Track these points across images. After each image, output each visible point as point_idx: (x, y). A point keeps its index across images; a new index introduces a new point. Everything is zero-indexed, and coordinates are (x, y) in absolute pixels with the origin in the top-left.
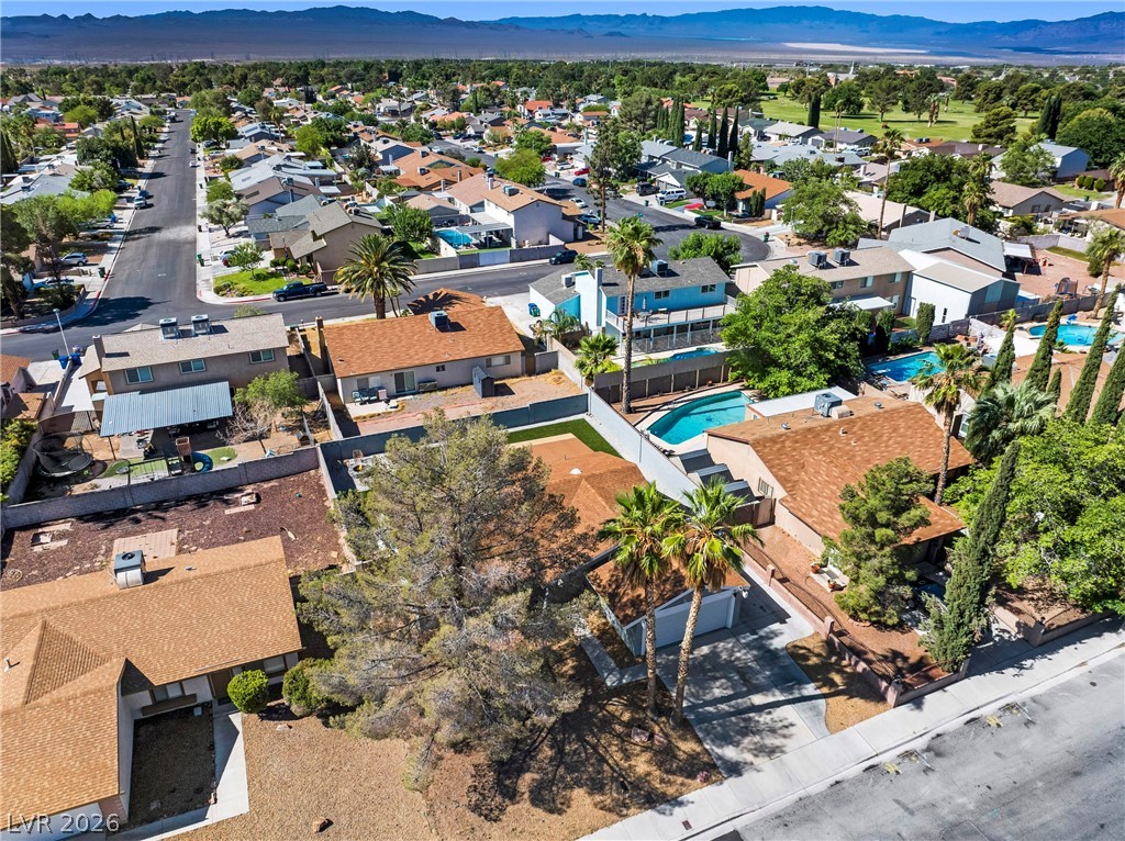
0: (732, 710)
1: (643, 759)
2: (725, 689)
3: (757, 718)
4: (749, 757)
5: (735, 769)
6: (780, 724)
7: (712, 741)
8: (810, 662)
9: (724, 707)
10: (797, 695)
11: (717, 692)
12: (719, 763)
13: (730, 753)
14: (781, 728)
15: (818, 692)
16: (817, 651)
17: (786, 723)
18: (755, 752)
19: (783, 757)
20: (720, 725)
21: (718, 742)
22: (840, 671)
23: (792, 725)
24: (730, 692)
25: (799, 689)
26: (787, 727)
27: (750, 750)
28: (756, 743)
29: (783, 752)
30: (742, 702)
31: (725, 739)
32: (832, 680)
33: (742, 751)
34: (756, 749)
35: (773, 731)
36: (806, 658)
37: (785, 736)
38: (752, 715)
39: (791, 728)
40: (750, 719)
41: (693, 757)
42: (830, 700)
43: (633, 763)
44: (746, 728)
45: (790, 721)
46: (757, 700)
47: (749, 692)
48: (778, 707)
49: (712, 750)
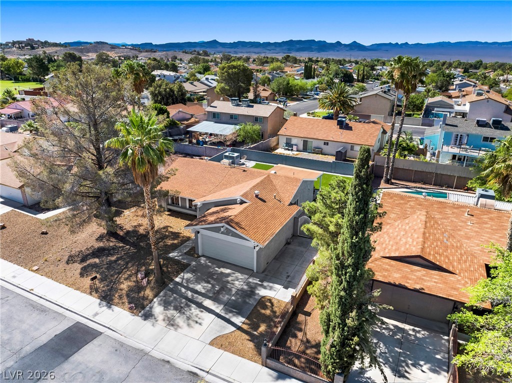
1: (129, 284)
2: (203, 288)
3: (192, 308)
4: (161, 318)
5: (148, 316)
6: (197, 319)
8: (263, 311)
9: (189, 294)
10: (227, 316)
11: (199, 287)
12: (147, 309)
14: (193, 321)
15: (240, 324)
16: (276, 309)
17: (199, 321)
18: (166, 318)
20: (175, 298)
22: (269, 327)
23: (200, 324)
24: (203, 291)
25: (234, 315)
26: (197, 322)
29: (176, 329)
30: (200, 299)
31: (166, 304)
32: (259, 327)
34: (168, 318)
35: (188, 318)
36: (265, 307)
37: (189, 325)
38: (193, 305)
39: (198, 325)
41: (143, 298)
42: (239, 332)
45: (202, 321)
46: (208, 303)
47: (210, 298)
48: (209, 313)
49: (155, 302)
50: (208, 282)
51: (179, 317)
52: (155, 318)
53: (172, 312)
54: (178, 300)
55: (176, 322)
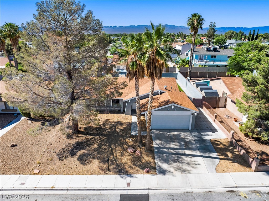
0: (175, 153)
1: (127, 158)
3: (184, 158)
4: (172, 170)
5: (163, 172)
6: (194, 163)
7: (160, 160)
8: (219, 147)
9: (172, 151)
10: (207, 155)
11: (172, 146)
12: (158, 168)
13: (165, 166)
15: (218, 157)
16: (224, 143)
17: (196, 163)
18: (176, 169)
19: (189, 175)
20: (166, 156)
21: (162, 161)
22: (232, 152)
23: (199, 164)
24: (178, 147)
25: (209, 153)
27: (174, 168)
28: (178, 166)
30: (181, 151)
31: (166, 161)
32: (227, 154)
33: (170, 167)
34: (177, 168)
35: (189, 164)
36: (218, 145)
37: (193, 167)
38: (182, 156)
39: (198, 166)
40: (181, 158)
41: (148, 163)
42: (222, 161)
43: (123, 158)
44: (177, 160)
46: (188, 152)
47: (186, 149)
48: (196, 157)
49: (158, 163)
50: (174, 142)
51: (182, 165)
52: (169, 172)
53: (175, 165)
54: (170, 156)
55: (185, 169)
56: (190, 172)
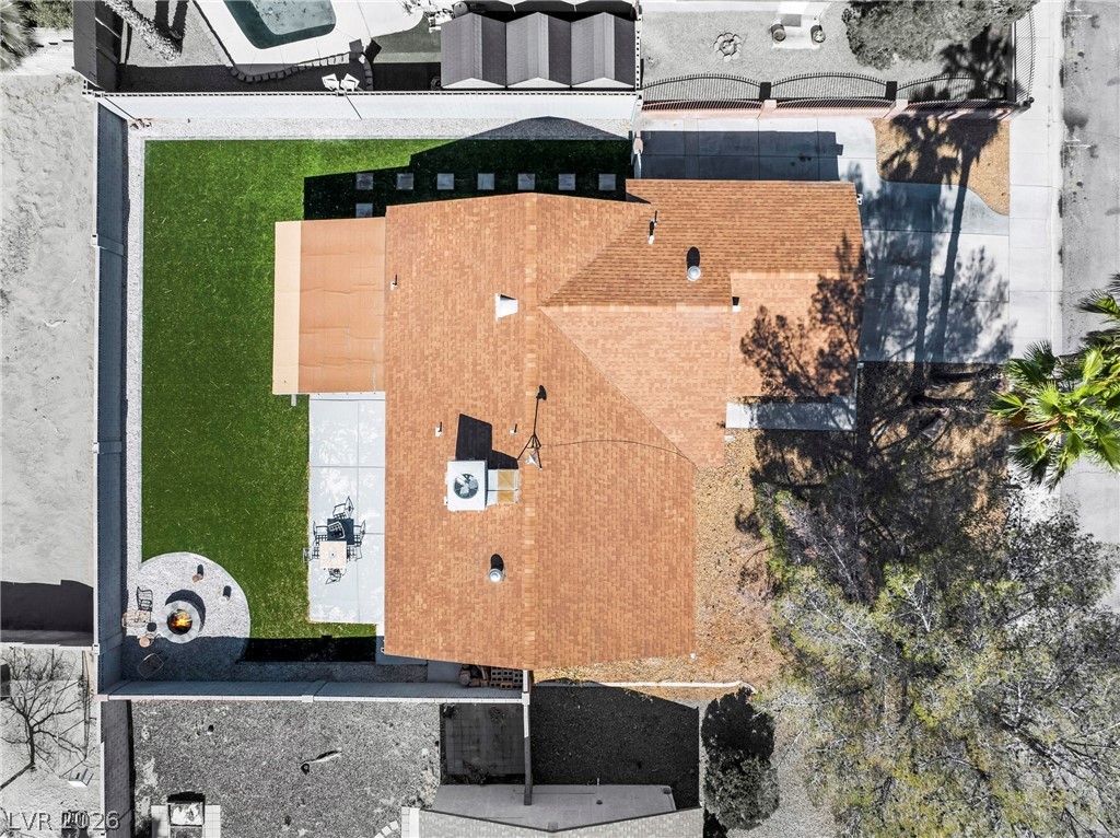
0: (939, 305)
1: (957, 438)
2: (910, 295)
3: (960, 284)
4: (997, 325)
6: (977, 263)
7: (966, 351)
8: (914, 165)
9: (932, 312)
10: (951, 217)
11: (911, 307)
12: (991, 361)
13: (985, 341)
14: (981, 266)
15: (956, 188)
16: (901, 145)
17: (978, 257)
18: (995, 314)
19: (1011, 287)
20: (951, 331)
21: (969, 347)
22: (940, 140)
23: (982, 251)
24: (916, 291)
25: (944, 208)
26: (982, 259)
27: (991, 319)
28: (986, 306)
29: (1006, 284)
30: (935, 287)
31: (970, 336)
32: (944, 158)
33: (988, 327)
34: (992, 311)
35: (980, 277)
36: (905, 166)
37: (991, 269)
38: (953, 288)
39: (986, 255)
40: (958, 292)
42: (971, 183)
43: (957, 452)
44: (965, 304)
45: (977, 250)
46: (938, 266)
47: (926, 269)
48: (956, 250)
51: (984, 295)
52: (1002, 333)
53: (981, 313)
54: (953, 321)
55: (994, 293)
56: (1003, 280)
